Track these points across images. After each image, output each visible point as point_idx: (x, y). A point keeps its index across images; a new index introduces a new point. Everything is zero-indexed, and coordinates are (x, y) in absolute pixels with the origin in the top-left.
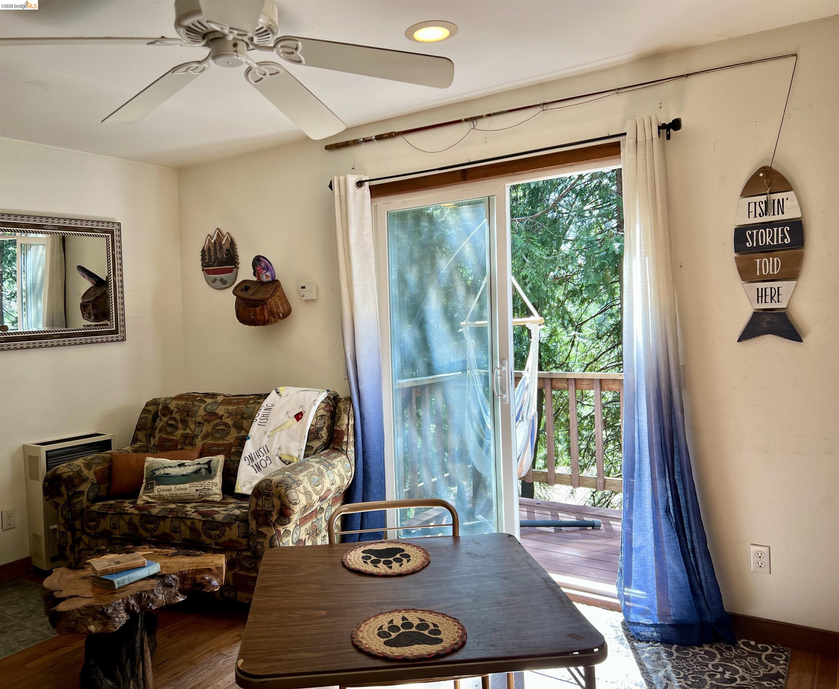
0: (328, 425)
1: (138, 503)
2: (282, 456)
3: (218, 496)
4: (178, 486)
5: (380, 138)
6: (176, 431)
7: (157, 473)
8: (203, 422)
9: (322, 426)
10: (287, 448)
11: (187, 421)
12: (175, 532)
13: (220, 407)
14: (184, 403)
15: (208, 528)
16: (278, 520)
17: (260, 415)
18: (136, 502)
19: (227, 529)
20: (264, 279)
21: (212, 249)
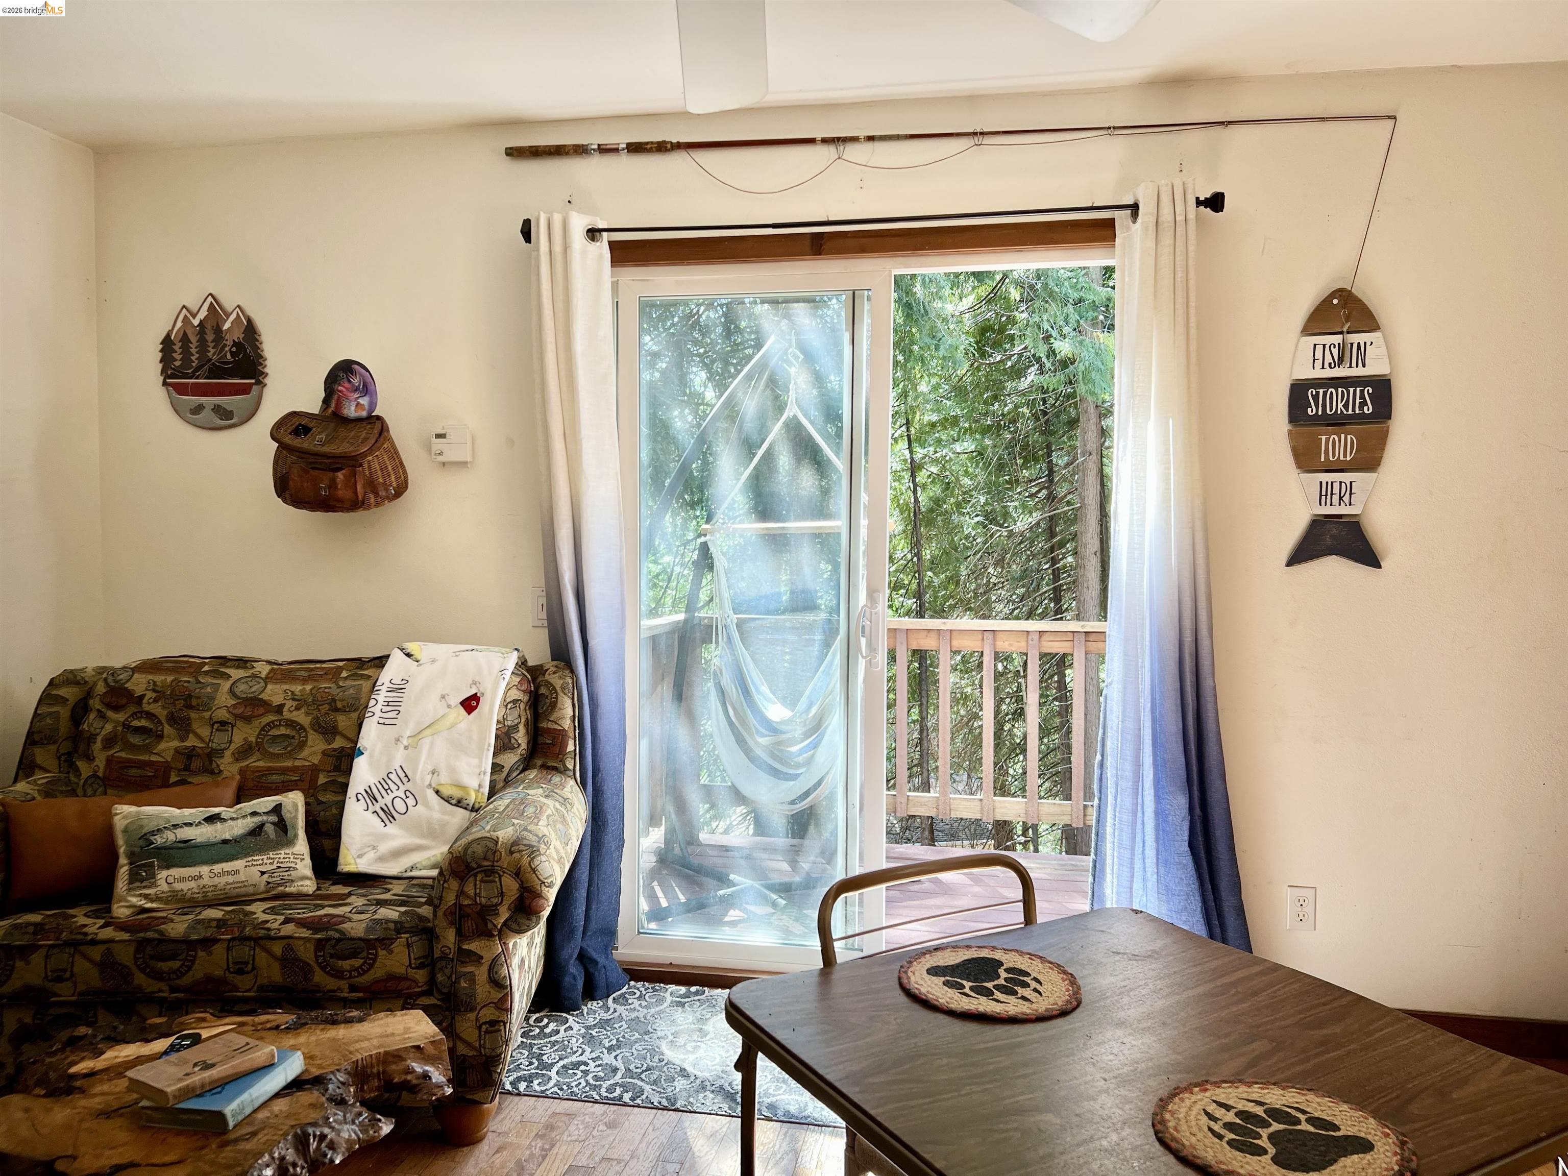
0: (527, 719)
1: (115, 914)
2: (440, 789)
3: (308, 882)
4: (217, 868)
5: (636, 148)
6: (159, 742)
7: (159, 840)
8: (231, 719)
9: (516, 722)
10: (452, 770)
11: (189, 719)
12: (240, 972)
13: (270, 687)
14: (170, 679)
15: (332, 956)
16: (509, 923)
17: (381, 702)
18: (109, 910)
19: (382, 953)
20: (351, 411)
21: (193, 339)
